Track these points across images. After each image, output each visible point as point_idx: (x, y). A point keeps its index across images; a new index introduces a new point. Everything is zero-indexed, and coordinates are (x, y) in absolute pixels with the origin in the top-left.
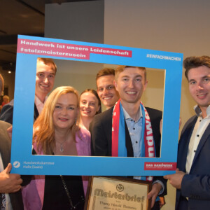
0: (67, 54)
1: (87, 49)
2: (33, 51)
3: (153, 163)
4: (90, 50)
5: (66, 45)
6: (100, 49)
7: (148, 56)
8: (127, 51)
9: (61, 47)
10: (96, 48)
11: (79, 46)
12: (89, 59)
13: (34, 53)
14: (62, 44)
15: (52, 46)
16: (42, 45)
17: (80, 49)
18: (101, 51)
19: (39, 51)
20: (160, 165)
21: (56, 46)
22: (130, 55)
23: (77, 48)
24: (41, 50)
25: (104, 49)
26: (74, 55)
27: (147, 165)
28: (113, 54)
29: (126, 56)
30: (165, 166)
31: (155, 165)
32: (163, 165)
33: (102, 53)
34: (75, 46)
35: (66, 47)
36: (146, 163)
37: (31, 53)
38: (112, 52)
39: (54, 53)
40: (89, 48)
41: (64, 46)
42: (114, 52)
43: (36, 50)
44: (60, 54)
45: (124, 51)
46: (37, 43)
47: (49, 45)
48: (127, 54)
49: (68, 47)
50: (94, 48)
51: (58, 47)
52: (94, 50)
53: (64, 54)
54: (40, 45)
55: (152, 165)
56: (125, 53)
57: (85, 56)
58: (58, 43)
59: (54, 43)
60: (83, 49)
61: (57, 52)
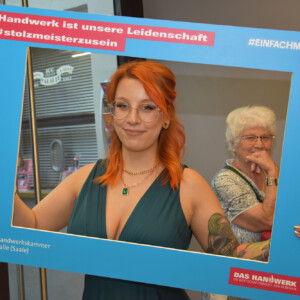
0: (81, 41)
1: (120, 31)
2: (19, 34)
3: (251, 273)
4: (125, 31)
6: (147, 28)
7: (251, 42)
8: (204, 33)
9: (70, 26)
10: (139, 28)
11: (105, 25)
12: (123, 50)
13: (22, 39)
14: (72, 21)
15: (55, 24)
17: (107, 30)
18: (149, 33)
19: (29, 35)
20: (266, 279)
21: (61, 25)
22: (211, 42)
23: (101, 29)
24: (33, 32)
25: (154, 29)
26: (95, 42)
27: (236, 275)
28: (174, 40)
29: (201, 43)
30: (277, 281)
31: (254, 277)
32: (272, 280)
33: (152, 38)
34: (97, 24)
35: (80, 27)
36: (233, 270)
37: (16, 38)
38: (171, 36)
39: (58, 38)
40: (125, 27)
41: (76, 25)
42: (176, 36)
43: (24, 32)
44: (68, 39)
45: (197, 33)
46: (27, 19)
47: (49, 24)
48: (205, 40)
49: (83, 27)
50: (134, 28)
51: (64, 26)
52: (135, 32)
53: (75, 40)
54: (32, 22)
55: (247, 276)
56: (200, 36)
57: (116, 45)
58: (65, 19)
59: (57, 20)
60: (113, 30)
61: (63, 37)
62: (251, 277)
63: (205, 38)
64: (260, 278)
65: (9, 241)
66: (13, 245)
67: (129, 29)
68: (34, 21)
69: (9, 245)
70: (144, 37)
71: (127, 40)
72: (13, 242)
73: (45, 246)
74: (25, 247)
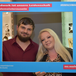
0: (17, 9)
1: (27, 6)
5: (16, 4)
6: (34, 4)
8: (49, 4)
9: (14, 6)
10: (32, 4)
11: (23, 4)
12: (28, 10)
13: (1, 10)
15: (9, 5)
16: (4, 6)
18: (35, 5)
19: (3, 9)
20: (73, 66)
21: (11, 5)
22: (51, 6)
23: (22, 6)
26: (21, 9)
27: (65, 66)
28: (42, 7)
31: (70, 66)
33: (36, 7)
34: (21, 4)
35: (16, 6)
36: (64, 65)
38: (41, 5)
39: (11, 9)
41: (15, 5)
42: (42, 5)
43: (1, 8)
44: (13, 9)
45: (47, 4)
46: (2, 5)
47: (8, 6)
48: (49, 6)
49: (17, 5)
50: (31, 4)
51: (12, 6)
52: (31, 6)
53: (15, 9)
54: (3, 6)
55: (68, 66)
56: (48, 5)
57: (26, 9)
58: (12, 4)
59: (10, 4)
60: (25, 5)
61: (12, 9)
62: (69, 66)
63: (49, 5)
64: (71, 67)
65: (2, 66)
66: (3, 67)
67: (30, 5)
68: (4, 5)
69: (2, 67)
70: (34, 7)
71: (29, 8)
72: (3, 66)
73: (12, 66)
74: (6, 67)
